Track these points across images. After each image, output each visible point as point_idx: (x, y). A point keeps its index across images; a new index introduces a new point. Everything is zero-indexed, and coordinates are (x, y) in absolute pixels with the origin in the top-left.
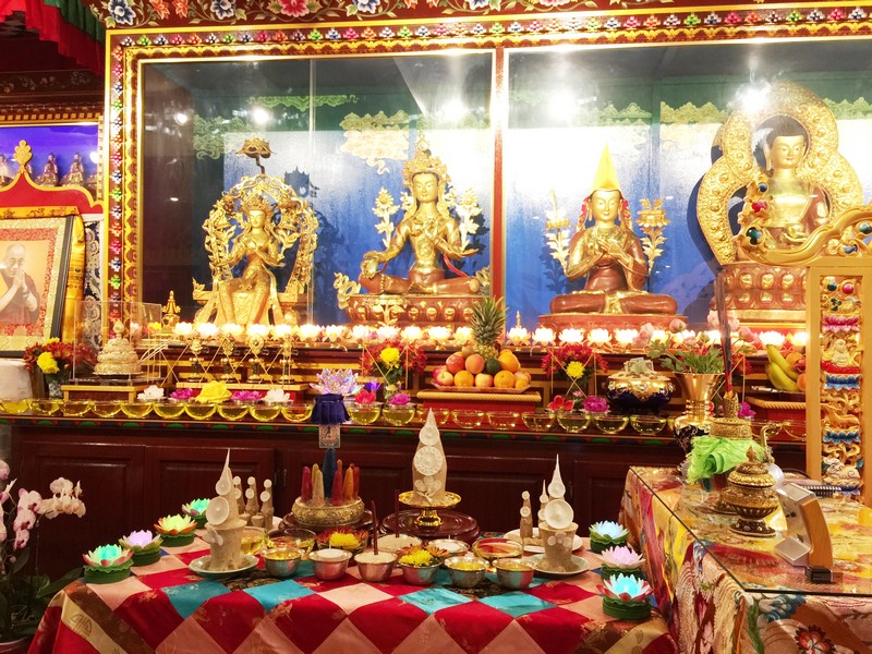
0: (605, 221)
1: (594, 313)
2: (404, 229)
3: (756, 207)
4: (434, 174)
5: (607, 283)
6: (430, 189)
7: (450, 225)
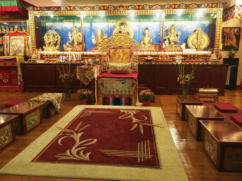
0: (99, 37)
2: (73, 38)
4: (76, 30)
6: (76, 32)
7: (79, 37)
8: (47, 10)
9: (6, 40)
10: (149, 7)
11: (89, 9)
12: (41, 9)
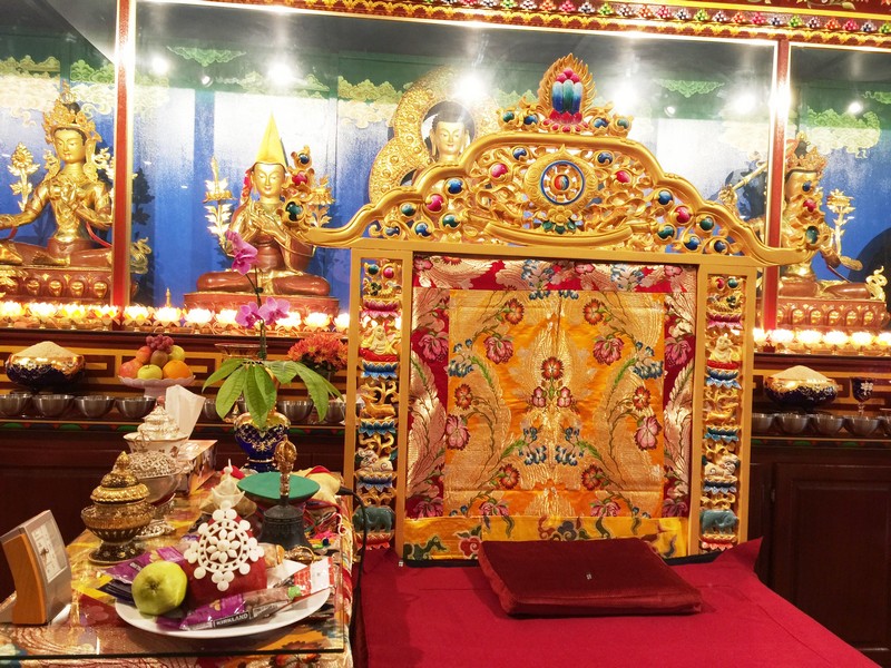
0: (269, 196)
1: (242, 293)
3: (297, 180)
4: (78, 131)
5: (268, 262)
6: (74, 148)
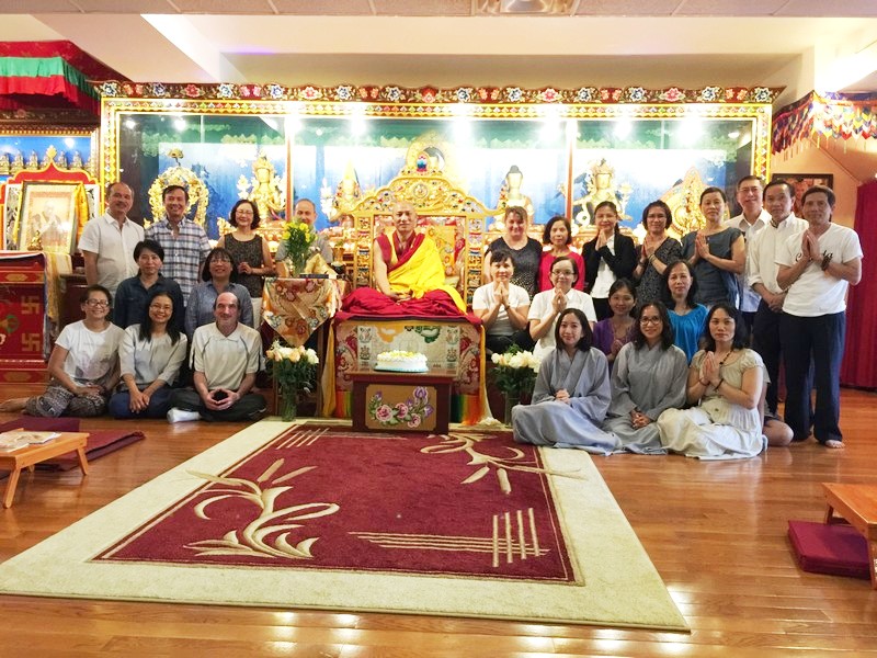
2: (253, 196)
4: (267, 169)
6: (266, 177)
8: (168, 94)
9: (10, 198)
10: (523, 95)
11: (318, 94)
12: (148, 90)
